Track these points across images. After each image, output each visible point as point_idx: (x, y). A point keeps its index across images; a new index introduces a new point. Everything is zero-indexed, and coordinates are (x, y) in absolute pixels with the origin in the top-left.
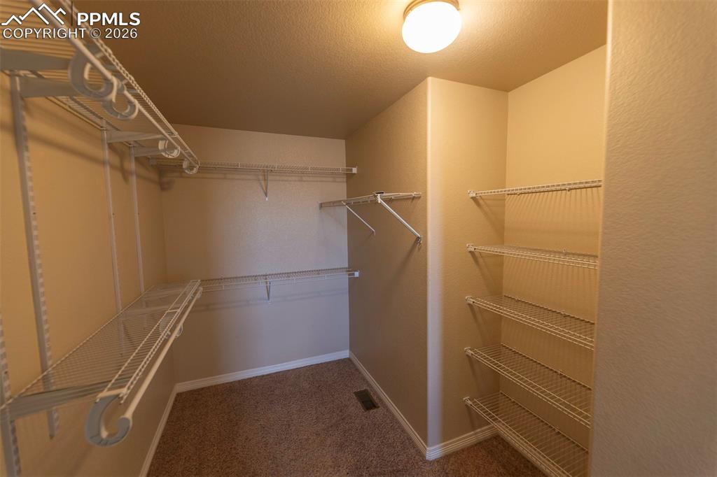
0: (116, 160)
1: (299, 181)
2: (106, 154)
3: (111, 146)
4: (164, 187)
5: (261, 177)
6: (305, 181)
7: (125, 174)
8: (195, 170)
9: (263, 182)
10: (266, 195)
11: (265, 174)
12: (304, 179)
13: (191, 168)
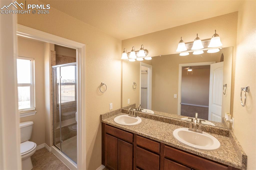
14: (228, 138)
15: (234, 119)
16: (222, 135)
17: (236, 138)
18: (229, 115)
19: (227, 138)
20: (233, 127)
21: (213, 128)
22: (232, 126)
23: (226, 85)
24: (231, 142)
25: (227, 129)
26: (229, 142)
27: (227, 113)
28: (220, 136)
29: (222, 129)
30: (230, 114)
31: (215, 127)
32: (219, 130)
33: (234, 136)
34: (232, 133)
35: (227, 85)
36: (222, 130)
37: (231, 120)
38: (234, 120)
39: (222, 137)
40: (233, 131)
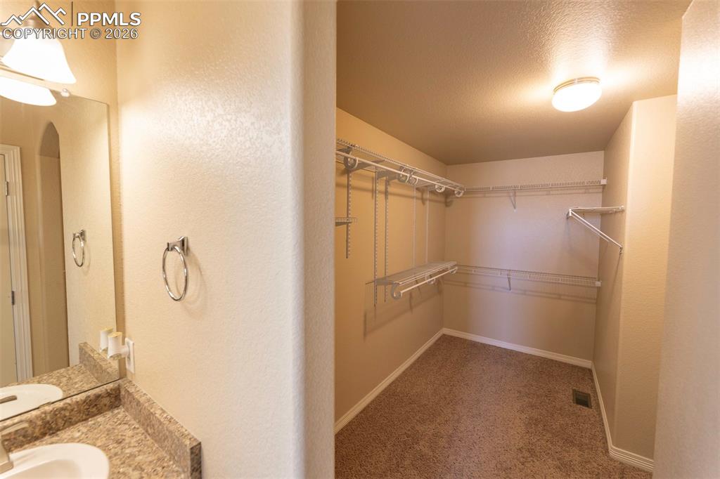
0: (419, 195)
1: (547, 195)
2: (415, 193)
3: (417, 189)
4: (447, 204)
5: (511, 194)
6: (553, 194)
7: (423, 200)
8: (461, 194)
9: (512, 198)
10: (515, 208)
11: (513, 192)
12: (551, 192)
13: (459, 193)
14: (119, 413)
15: (131, 343)
16: (100, 412)
17: (149, 400)
18: (115, 334)
19: (116, 411)
20: (130, 367)
21: (62, 409)
22: (127, 366)
23: (82, 234)
24: (135, 419)
25: (111, 385)
26: (127, 426)
27: (106, 329)
28: (91, 422)
29: (97, 391)
30: (118, 331)
31: (68, 401)
32: (85, 401)
33: (141, 396)
34: (132, 390)
35: (88, 235)
36: (98, 397)
37: (124, 350)
38: (134, 344)
39: (100, 419)
40: (131, 381)
